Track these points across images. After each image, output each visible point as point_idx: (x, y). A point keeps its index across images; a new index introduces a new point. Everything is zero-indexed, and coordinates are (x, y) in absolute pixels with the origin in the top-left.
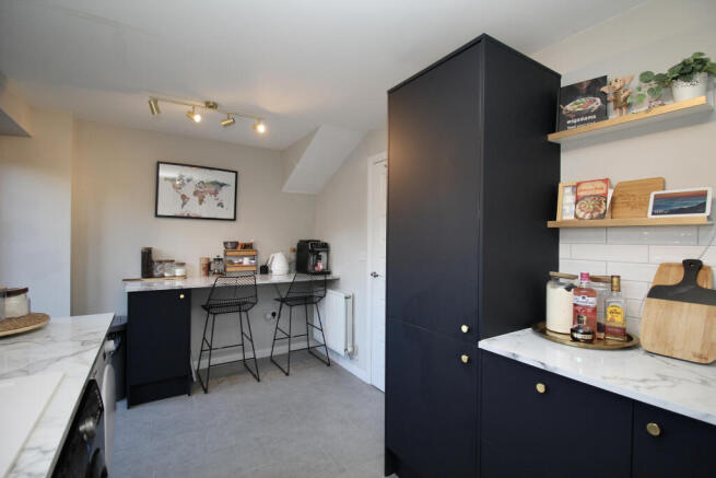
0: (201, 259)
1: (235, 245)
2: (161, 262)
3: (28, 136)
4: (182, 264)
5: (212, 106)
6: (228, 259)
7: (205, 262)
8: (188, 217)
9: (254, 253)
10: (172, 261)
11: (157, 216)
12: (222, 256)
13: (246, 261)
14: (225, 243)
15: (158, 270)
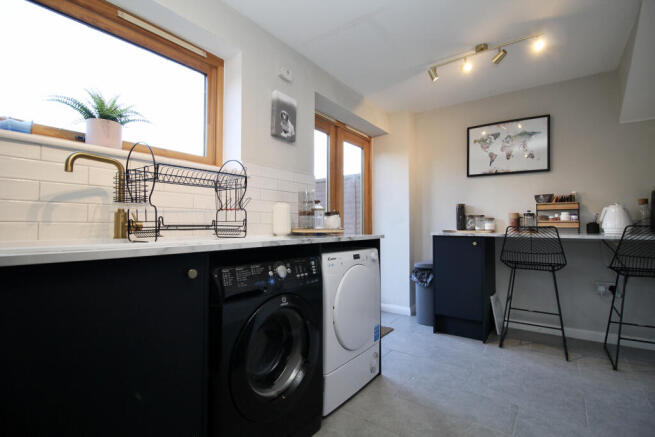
0: (510, 214)
1: (549, 198)
2: (472, 217)
3: (386, 133)
4: (491, 219)
5: (481, 48)
6: (540, 214)
7: (515, 217)
8: (497, 174)
9: (575, 206)
10: (482, 216)
11: (468, 176)
12: (534, 211)
13: (564, 216)
14: (537, 197)
15: (469, 224)
